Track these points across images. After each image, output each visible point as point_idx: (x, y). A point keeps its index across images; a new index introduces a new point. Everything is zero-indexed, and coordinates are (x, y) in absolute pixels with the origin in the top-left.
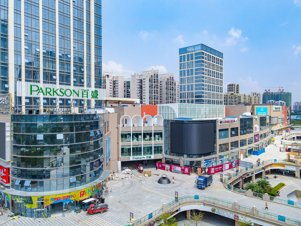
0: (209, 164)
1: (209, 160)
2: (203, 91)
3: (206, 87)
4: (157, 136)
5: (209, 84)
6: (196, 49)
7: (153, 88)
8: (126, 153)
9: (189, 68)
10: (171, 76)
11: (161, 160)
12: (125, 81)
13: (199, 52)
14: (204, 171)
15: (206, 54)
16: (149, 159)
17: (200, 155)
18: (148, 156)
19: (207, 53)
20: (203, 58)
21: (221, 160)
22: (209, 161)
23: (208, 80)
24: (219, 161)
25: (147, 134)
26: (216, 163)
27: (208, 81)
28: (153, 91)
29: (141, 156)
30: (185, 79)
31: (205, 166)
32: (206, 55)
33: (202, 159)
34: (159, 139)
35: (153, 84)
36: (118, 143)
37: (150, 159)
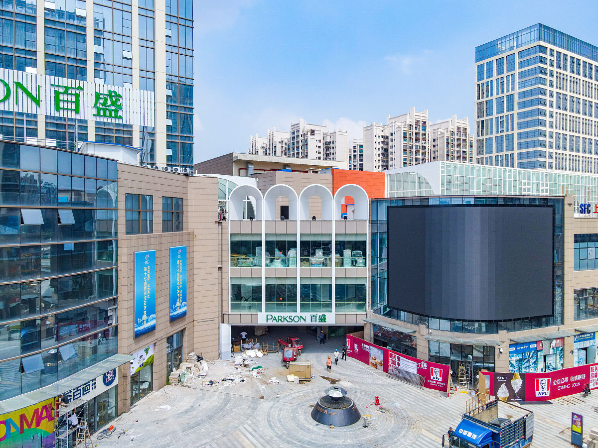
0: (532, 361)
1: (532, 346)
2: (540, 149)
3: (551, 140)
4: (347, 253)
5: (561, 132)
6: (522, 39)
7: (414, 153)
8: (246, 300)
9: (503, 92)
10: (459, 125)
11: (360, 329)
12: (355, 145)
13: (531, 45)
14: (503, 385)
15: (552, 50)
16: (318, 323)
17: (493, 326)
18: (315, 313)
19: (556, 49)
20: (542, 60)
21: (585, 349)
22: (530, 349)
23: (556, 121)
24: (576, 351)
25: (316, 245)
26: (562, 357)
27: (556, 123)
28: (414, 160)
29: (293, 314)
30: (491, 123)
31: (512, 365)
32: (552, 55)
33: (501, 339)
34: (353, 263)
35: (414, 143)
36: (220, 269)
37: (322, 324)
